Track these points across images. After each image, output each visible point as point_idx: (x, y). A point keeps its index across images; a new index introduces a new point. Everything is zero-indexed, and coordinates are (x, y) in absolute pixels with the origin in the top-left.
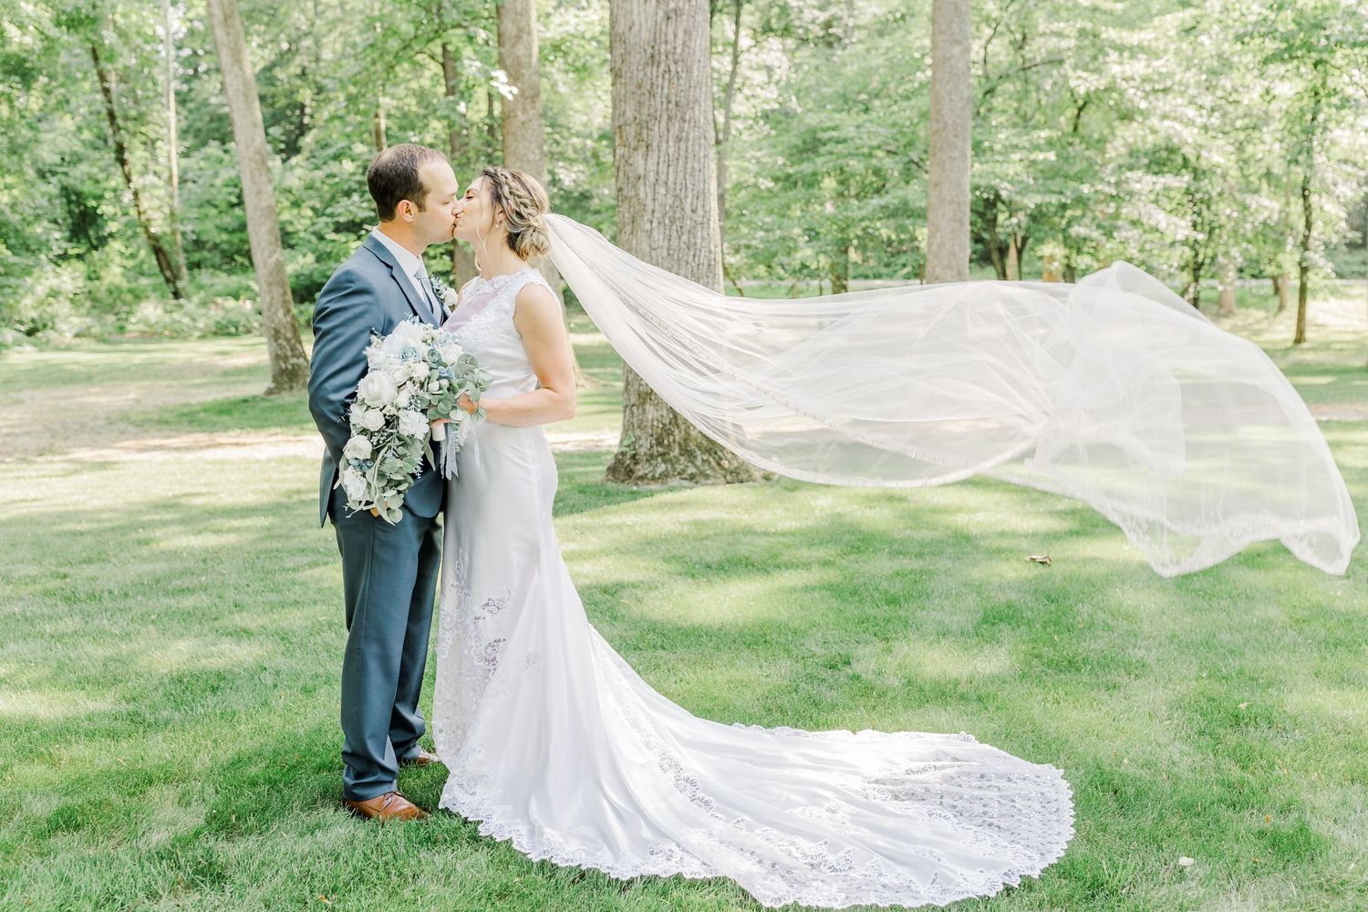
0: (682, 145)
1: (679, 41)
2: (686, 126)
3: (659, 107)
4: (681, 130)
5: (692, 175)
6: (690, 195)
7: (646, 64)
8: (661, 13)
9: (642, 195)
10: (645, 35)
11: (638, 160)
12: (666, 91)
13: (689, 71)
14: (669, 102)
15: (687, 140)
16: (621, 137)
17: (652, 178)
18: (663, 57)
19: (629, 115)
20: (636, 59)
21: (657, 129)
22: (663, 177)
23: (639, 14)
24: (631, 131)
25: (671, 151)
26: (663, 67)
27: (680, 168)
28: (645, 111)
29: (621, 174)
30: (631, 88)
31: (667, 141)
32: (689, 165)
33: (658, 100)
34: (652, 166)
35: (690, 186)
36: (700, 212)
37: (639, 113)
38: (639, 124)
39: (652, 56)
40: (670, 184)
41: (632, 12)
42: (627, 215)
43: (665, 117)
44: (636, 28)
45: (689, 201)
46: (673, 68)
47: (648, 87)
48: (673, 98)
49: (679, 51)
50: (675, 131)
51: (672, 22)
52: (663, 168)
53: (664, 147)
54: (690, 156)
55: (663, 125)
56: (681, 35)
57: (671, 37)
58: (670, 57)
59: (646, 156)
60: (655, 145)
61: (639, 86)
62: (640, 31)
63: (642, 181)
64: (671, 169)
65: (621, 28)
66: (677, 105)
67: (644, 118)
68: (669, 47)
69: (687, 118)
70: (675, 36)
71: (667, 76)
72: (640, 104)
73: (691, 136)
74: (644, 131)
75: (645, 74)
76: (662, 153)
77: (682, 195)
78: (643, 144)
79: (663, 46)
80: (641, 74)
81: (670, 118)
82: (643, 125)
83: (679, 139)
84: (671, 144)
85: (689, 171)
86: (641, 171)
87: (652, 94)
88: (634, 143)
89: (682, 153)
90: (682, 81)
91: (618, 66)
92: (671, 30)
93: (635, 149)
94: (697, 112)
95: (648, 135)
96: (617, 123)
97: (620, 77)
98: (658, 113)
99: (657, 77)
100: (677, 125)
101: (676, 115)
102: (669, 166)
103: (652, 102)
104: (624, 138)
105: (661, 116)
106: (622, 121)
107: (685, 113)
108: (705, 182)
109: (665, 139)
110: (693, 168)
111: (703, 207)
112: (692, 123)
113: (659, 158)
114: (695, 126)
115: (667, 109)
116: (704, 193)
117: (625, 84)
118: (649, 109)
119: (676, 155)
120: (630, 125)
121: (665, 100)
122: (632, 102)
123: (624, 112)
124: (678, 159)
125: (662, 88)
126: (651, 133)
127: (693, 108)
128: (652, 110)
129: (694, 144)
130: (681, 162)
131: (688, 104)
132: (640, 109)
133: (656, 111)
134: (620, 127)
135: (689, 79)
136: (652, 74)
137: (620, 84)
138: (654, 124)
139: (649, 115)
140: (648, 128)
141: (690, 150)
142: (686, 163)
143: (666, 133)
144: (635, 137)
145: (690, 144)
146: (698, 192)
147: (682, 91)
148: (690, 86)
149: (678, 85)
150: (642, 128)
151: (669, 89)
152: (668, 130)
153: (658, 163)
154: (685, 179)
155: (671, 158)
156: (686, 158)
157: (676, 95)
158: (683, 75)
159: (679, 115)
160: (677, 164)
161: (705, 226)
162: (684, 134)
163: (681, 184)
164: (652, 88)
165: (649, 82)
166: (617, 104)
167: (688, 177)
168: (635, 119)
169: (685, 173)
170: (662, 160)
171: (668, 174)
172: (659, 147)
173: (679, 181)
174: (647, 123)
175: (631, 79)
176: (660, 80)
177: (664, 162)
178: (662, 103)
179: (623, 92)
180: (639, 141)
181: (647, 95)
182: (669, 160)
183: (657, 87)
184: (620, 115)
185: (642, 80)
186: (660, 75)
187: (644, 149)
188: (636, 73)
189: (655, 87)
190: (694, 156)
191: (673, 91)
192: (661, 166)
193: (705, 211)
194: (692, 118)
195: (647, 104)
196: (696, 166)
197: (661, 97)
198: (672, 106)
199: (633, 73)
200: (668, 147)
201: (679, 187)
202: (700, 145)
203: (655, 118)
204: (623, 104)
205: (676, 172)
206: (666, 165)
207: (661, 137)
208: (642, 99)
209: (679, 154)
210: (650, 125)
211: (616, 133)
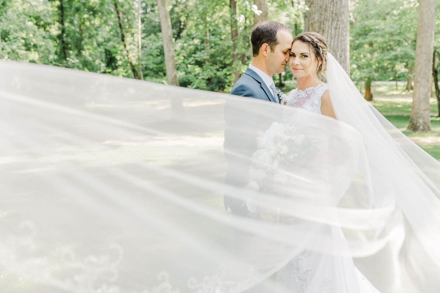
0: (337, 30)
2: (339, 23)
3: (328, 15)
4: (337, 24)
5: (341, 42)
6: (339, 50)
12: (332, 9)
13: (341, 1)
14: (333, 13)
15: (339, 28)
16: (312, 28)
19: (316, 19)
21: (328, 24)
24: (316, 25)
25: (333, 33)
27: (336, 40)
28: (323, 17)
30: (318, 8)
31: (331, 29)
32: (340, 39)
33: (328, 13)
35: (340, 47)
36: (343, 57)
37: (321, 18)
43: (331, 19)
45: (339, 53)
47: (325, 7)
48: (334, 12)
50: (334, 25)
53: (330, 31)
54: (340, 35)
60: (326, 30)
61: (321, 7)
64: (332, 40)
66: (336, 14)
67: (322, 20)
69: (340, 19)
71: (332, 3)
72: (321, 14)
73: (341, 27)
74: (322, 26)
75: (323, 3)
76: (329, 34)
77: (337, 50)
78: (321, 30)
80: (322, 3)
81: (333, 20)
82: (321, 23)
83: (336, 28)
84: (333, 30)
85: (339, 41)
87: (326, 10)
88: (318, 30)
89: (337, 33)
90: (338, 5)
94: (343, 17)
95: (323, 27)
96: (311, 22)
97: (313, 4)
98: (328, 18)
99: (328, 3)
100: (335, 23)
101: (335, 19)
102: (331, 39)
103: (326, 13)
104: (314, 28)
105: (329, 19)
106: (313, 21)
107: (339, 18)
108: (345, 45)
109: (330, 28)
110: (341, 40)
111: (344, 55)
112: (341, 22)
113: (328, 35)
114: (343, 23)
115: (332, 16)
116: (345, 49)
117: (315, 7)
118: (324, 16)
119: (335, 34)
120: (316, 23)
121: (331, 13)
122: (318, 14)
123: (314, 18)
124: (335, 36)
125: (330, 8)
126: (325, 26)
127: (342, 16)
128: (326, 17)
129: (342, 30)
130: (337, 37)
131: (340, 14)
132: (321, 16)
133: (327, 17)
134: (312, 24)
135: (341, 4)
136: (326, 2)
137: (313, 7)
138: (326, 22)
139: (325, 19)
140: (324, 24)
141: (340, 32)
142: (338, 38)
143: (331, 26)
144: (318, 27)
145: (340, 30)
146: (343, 49)
147: (338, 9)
148: (341, 7)
149: (337, 6)
150: (321, 24)
151: (333, 8)
152: (332, 25)
153: (327, 38)
154: (338, 44)
155: (333, 35)
156: (339, 35)
157: (336, 10)
158: (339, 3)
159: (337, 19)
160: (335, 38)
161: (345, 62)
162: (338, 26)
163: (336, 46)
164: (326, 8)
165: (325, 6)
166: (311, 15)
167: (339, 43)
168: (318, 20)
169: (338, 42)
170: (329, 36)
171: (331, 42)
172: (328, 31)
173: (335, 45)
174: (323, 22)
175: (318, 4)
176: (329, 5)
177: (330, 37)
178: (330, 14)
179: (314, 10)
180: (320, 29)
181: (324, 11)
182: (332, 37)
183: (328, 7)
184: (312, 19)
185: (322, 5)
186: (330, 3)
187: (322, 32)
188: (319, 2)
189: (327, 8)
190: (342, 35)
191: (334, 9)
192: (328, 39)
193: (345, 57)
194: (341, 20)
195: (324, 14)
196: (342, 39)
197: (330, 12)
198: (334, 15)
199: (318, 2)
200: (331, 31)
201: (335, 47)
202: (344, 31)
203: (327, 20)
204: (314, 15)
205: (334, 41)
206: (330, 38)
207: (329, 27)
208: (322, 12)
209: (336, 34)
210: (325, 23)
211: (310, 26)
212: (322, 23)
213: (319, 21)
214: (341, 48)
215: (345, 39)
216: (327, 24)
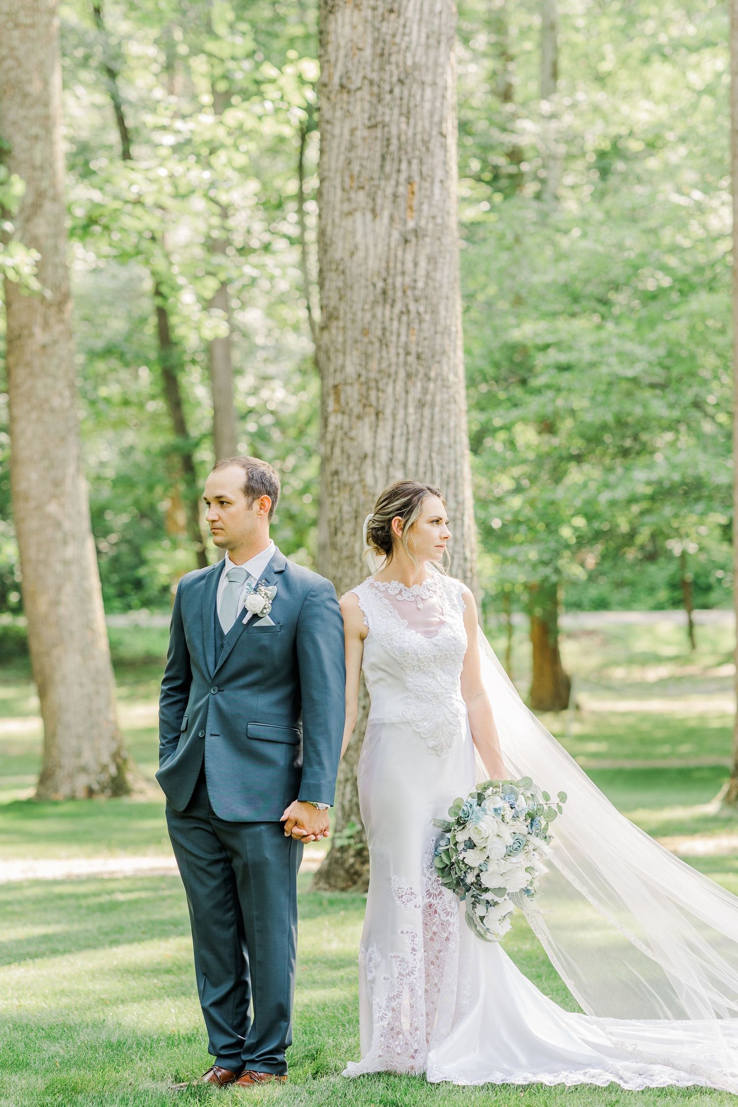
0: (427, 412)
1: (421, 272)
2: (431, 386)
3: (394, 359)
4: (425, 391)
5: (440, 452)
7: (375, 302)
8: (396, 235)
9: (369, 480)
10: (372, 264)
11: (364, 434)
12: (403, 338)
13: (434, 312)
14: (408, 353)
15: (433, 405)
16: (337, 400)
17: (384, 456)
18: (399, 294)
19: (351, 369)
20: (361, 295)
21: (391, 391)
22: (400, 456)
23: (365, 235)
24: (353, 393)
25: (411, 420)
26: (399, 307)
27: (424, 443)
28: (374, 365)
29: (337, 451)
30: (353, 334)
31: (406, 407)
32: (436, 440)
33: (393, 351)
34: (383, 440)
35: (437, 469)
37: (366, 366)
38: (367, 383)
39: (384, 292)
40: (411, 465)
41: (354, 233)
42: (346, 508)
43: (402, 374)
44: (361, 254)
46: (412, 307)
47: (379, 333)
48: (413, 349)
49: (420, 284)
50: (416, 392)
51: (411, 247)
52: (399, 443)
53: (401, 415)
54: (437, 426)
55: (400, 385)
56: (423, 263)
57: (409, 266)
58: (409, 293)
59: (375, 428)
60: (388, 411)
61: (365, 333)
62: (366, 258)
63: (369, 461)
64: (412, 445)
65: (338, 252)
66: (419, 357)
67: (373, 375)
68: (408, 280)
69: (433, 374)
70: (416, 264)
71: (404, 318)
72: (367, 356)
73: (438, 399)
74: (373, 394)
75: (374, 316)
76: (399, 424)
78: (372, 411)
79: (399, 279)
80: (368, 316)
81: (409, 376)
82: (368, 385)
83: (421, 405)
84: (411, 410)
85: (435, 448)
86: (368, 447)
87: (383, 342)
88: (357, 409)
89: (427, 422)
90: (425, 326)
91: (332, 303)
92: (409, 257)
93: (359, 417)
94: (445, 368)
95: (378, 399)
96: (331, 382)
97: (337, 318)
98: (393, 369)
99: (391, 319)
100: (419, 385)
101: (417, 371)
102: (408, 440)
103: (384, 354)
104: (343, 402)
105: (396, 373)
106: (339, 378)
107: (430, 368)
108: (456, 461)
109: (402, 402)
110: (441, 442)
111: (456, 496)
112: (439, 383)
113: (394, 429)
114: (443, 386)
115: (406, 363)
116: (455, 478)
117: (344, 328)
118: (380, 363)
119: (418, 426)
120: (351, 384)
121: (401, 351)
122: (355, 353)
123: (343, 367)
124: (420, 431)
125: (399, 335)
126: (380, 394)
127: (439, 362)
128: (384, 365)
129: (441, 412)
130: (425, 435)
131: (433, 357)
132: (367, 363)
133: (390, 366)
134: (335, 387)
135: (435, 323)
136: (383, 315)
137: (337, 328)
138: (387, 384)
139: (380, 371)
140: (378, 389)
141: (437, 418)
142: (431, 436)
143: (403, 395)
144: (359, 401)
145: (437, 409)
146: (448, 477)
147: (425, 339)
148: (436, 332)
149: (420, 330)
150: (368, 389)
151: (407, 336)
152: (407, 392)
153: (393, 437)
154: (430, 458)
155: (411, 429)
156: (432, 429)
157: (418, 344)
158: (427, 317)
159: (422, 371)
160: (420, 437)
161: (459, 522)
162: (429, 397)
163: (425, 466)
164: (384, 334)
165: (380, 326)
166: (332, 356)
167: (434, 455)
168: (359, 376)
169: (431, 451)
170: (398, 432)
171: (406, 451)
172: (394, 415)
173: (422, 462)
174: (377, 381)
175: (353, 321)
176: (395, 323)
177: (402, 435)
178: (398, 354)
179: (340, 339)
180: (365, 406)
181: (377, 345)
182: (408, 433)
183: (391, 333)
184: (335, 371)
185: (369, 323)
186: (395, 317)
187: (373, 418)
188: (359, 313)
189: (388, 334)
190: (443, 427)
191: (413, 338)
192: (397, 440)
193: (458, 503)
194: (437, 375)
195: (377, 356)
196: (445, 440)
197: (397, 347)
198: (411, 359)
199: (355, 314)
200: (406, 415)
201: (421, 470)
202: (449, 410)
203: (389, 376)
204: (340, 355)
205: (418, 449)
206: (404, 439)
207: (396, 401)
208: (370, 350)
209: (422, 425)
210: (381, 385)
211: (328, 395)
212: (373, 384)
213: (363, 379)
214: (441, 473)
215: (455, 442)
216: (390, 389)
